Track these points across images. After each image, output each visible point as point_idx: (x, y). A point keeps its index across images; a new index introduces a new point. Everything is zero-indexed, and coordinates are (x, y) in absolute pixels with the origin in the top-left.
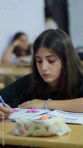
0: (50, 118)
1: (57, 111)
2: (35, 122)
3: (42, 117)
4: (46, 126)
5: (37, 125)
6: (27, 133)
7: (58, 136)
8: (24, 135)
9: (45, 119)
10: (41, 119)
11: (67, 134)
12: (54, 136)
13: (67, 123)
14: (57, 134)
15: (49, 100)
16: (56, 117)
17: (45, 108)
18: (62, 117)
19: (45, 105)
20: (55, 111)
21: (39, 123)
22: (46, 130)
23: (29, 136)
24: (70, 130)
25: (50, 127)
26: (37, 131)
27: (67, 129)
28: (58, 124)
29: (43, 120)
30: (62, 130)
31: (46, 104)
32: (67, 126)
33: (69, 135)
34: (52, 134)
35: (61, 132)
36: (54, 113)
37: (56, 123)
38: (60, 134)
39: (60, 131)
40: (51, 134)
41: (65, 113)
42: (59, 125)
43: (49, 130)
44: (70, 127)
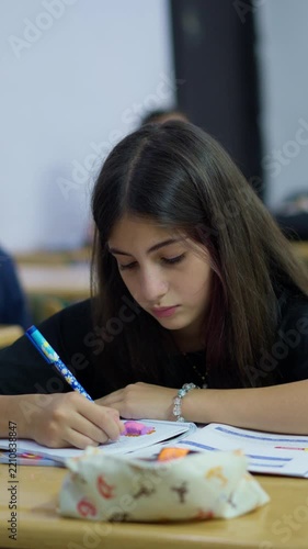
0: (191, 452)
1: (219, 429)
2: (137, 469)
3: (163, 450)
4: (178, 485)
5: (144, 479)
6: (108, 508)
7: (220, 519)
8: (97, 518)
9: (175, 457)
10: (157, 457)
11: (253, 512)
12: (205, 519)
13: (254, 474)
14: (217, 513)
15: (188, 386)
16: (213, 449)
17: (171, 418)
18: (238, 452)
19: (173, 405)
20: (212, 427)
21: (154, 472)
22: (176, 496)
23: (112, 521)
24: (265, 498)
25: (190, 487)
26: (143, 500)
27: (256, 493)
28: (220, 476)
29: (166, 459)
30: (235, 500)
31: (178, 401)
32: (254, 483)
33: (263, 515)
34: (201, 512)
35: (234, 506)
36: (208, 435)
37: (214, 473)
38: (229, 513)
39: (230, 501)
40: (194, 514)
41: (247, 436)
42: (225, 481)
43: (187, 497)
44: (265, 488)
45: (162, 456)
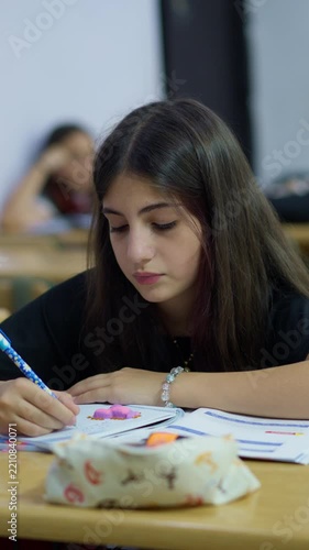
0: (180, 438)
1: (207, 413)
2: (124, 455)
3: (151, 435)
5: (132, 465)
6: (96, 493)
7: (210, 505)
8: (84, 504)
9: (162, 442)
10: (145, 442)
11: (243, 498)
12: (194, 505)
13: (244, 459)
14: (207, 499)
15: (176, 371)
16: (202, 434)
17: (160, 403)
18: (227, 437)
19: (162, 391)
20: (201, 411)
21: (140, 458)
22: (165, 483)
23: (100, 507)
24: (255, 484)
25: (180, 473)
26: (133, 486)
27: (247, 479)
28: (209, 462)
29: (153, 445)
30: (225, 486)
31: (166, 387)
32: (244, 468)
33: (253, 501)
34: (189, 497)
35: (224, 492)
36: (196, 419)
37: (204, 459)
38: (219, 499)
39: (220, 487)
40: (183, 500)
41: (237, 421)
42: (215, 467)
43: (177, 483)
44: (255, 473)
45: (150, 442)
